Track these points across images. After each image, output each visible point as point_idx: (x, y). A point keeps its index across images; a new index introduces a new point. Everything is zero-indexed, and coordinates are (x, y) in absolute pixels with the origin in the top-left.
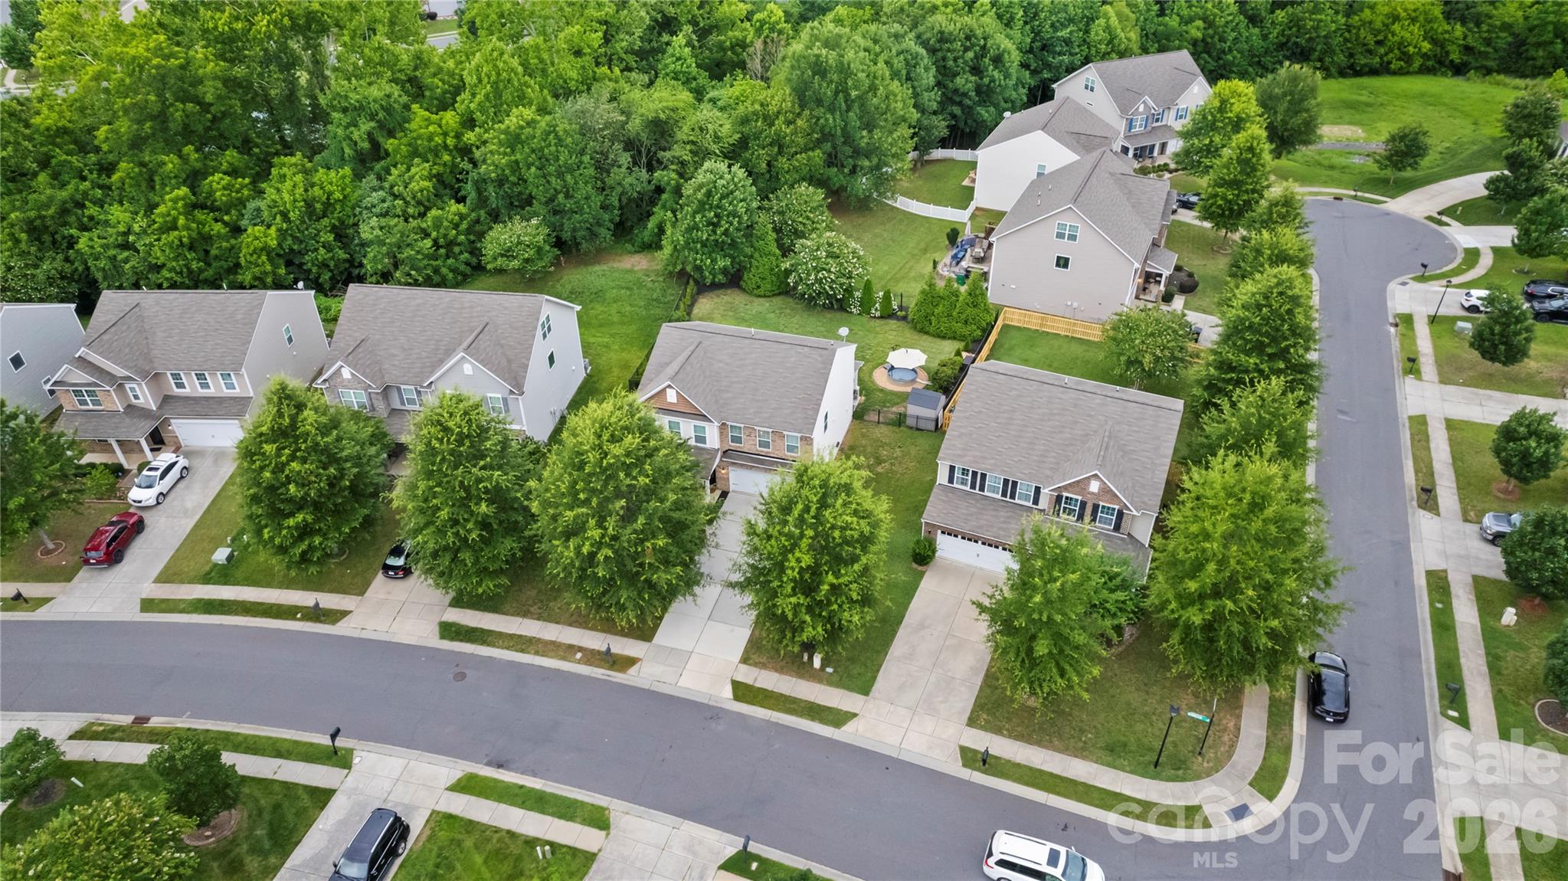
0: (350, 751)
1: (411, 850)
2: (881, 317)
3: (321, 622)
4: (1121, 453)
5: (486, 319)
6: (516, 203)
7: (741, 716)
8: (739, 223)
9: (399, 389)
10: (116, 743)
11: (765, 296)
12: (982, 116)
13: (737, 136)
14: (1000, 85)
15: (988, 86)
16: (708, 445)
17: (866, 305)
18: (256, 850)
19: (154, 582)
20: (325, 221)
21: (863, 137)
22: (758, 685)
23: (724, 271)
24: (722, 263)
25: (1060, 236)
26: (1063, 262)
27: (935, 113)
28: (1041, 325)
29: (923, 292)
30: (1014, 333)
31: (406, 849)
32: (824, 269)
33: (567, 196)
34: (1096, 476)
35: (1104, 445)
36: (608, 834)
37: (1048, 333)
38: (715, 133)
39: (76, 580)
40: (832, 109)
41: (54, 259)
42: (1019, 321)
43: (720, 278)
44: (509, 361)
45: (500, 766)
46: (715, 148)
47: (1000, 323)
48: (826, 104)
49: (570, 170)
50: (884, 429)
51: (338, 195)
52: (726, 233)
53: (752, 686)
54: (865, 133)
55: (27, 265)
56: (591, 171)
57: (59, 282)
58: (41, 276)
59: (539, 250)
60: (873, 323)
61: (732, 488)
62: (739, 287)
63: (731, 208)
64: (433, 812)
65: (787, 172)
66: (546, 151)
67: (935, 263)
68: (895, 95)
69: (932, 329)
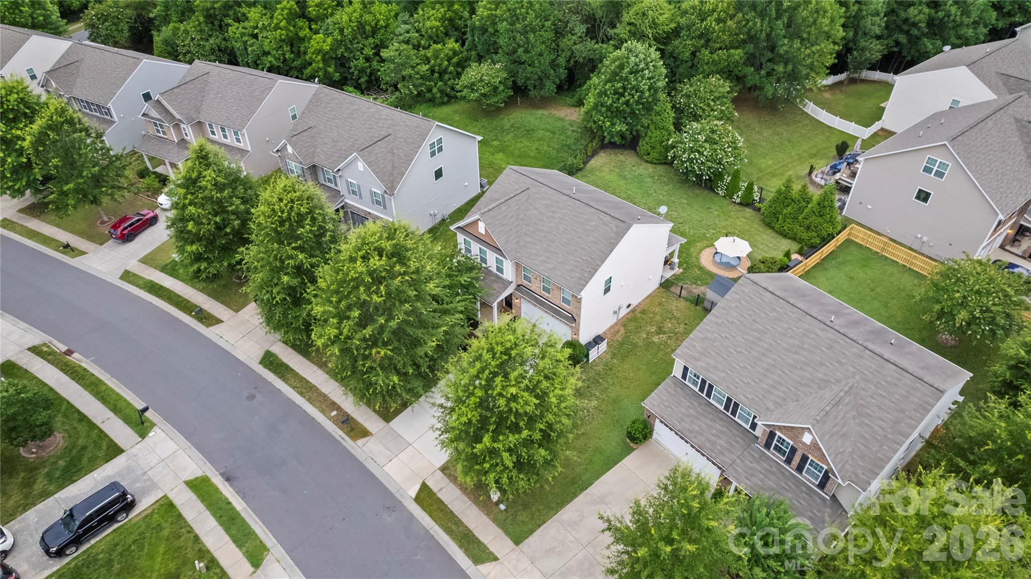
0: (153, 425)
1: (130, 520)
2: (741, 204)
3: (202, 323)
4: (854, 413)
5: (391, 131)
6: (493, 51)
7: (411, 517)
8: (640, 97)
9: (323, 169)
10: (45, 362)
11: (651, 163)
12: (926, 47)
13: (673, 25)
14: (954, 21)
15: (941, 20)
16: (504, 276)
17: (731, 190)
18: (49, 477)
19: (139, 261)
20: (371, 40)
21: (784, 44)
22: (439, 495)
23: (622, 136)
24: (620, 127)
25: (927, 170)
26: (923, 196)
27: (878, 37)
28: (883, 249)
29: (779, 192)
30: (853, 249)
31: (123, 520)
32: (699, 152)
33: (527, 51)
34: (809, 429)
35: (837, 399)
36: (254, 572)
37: (887, 258)
38: (654, 20)
39: (105, 245)
40: (762, 15)
41: (218, 37)
42: (863, 239)
43: (617, 139)
44: (394, 167)
45: (228, 479)
46: (649, 32)
47: (842, 237)
48: (759, 9)
49: (534, 31)
50: (682, 304)
51: (382, 23)
52: (627, 103)
53: (435, 494)
54: (786, 41)
55: (202, 39)
56: (551, 35)
57: (217, 52)
58: (208, 45)
59: (496, 88)
60: (731, 207)
61: (523, 315)
62: (635, 150)
63: (635, 83)
64: (165, 495)
65: (707, 64)
66: (518, 11)
67: (812, 169)
68: (825, 12)
69: (777, 226)
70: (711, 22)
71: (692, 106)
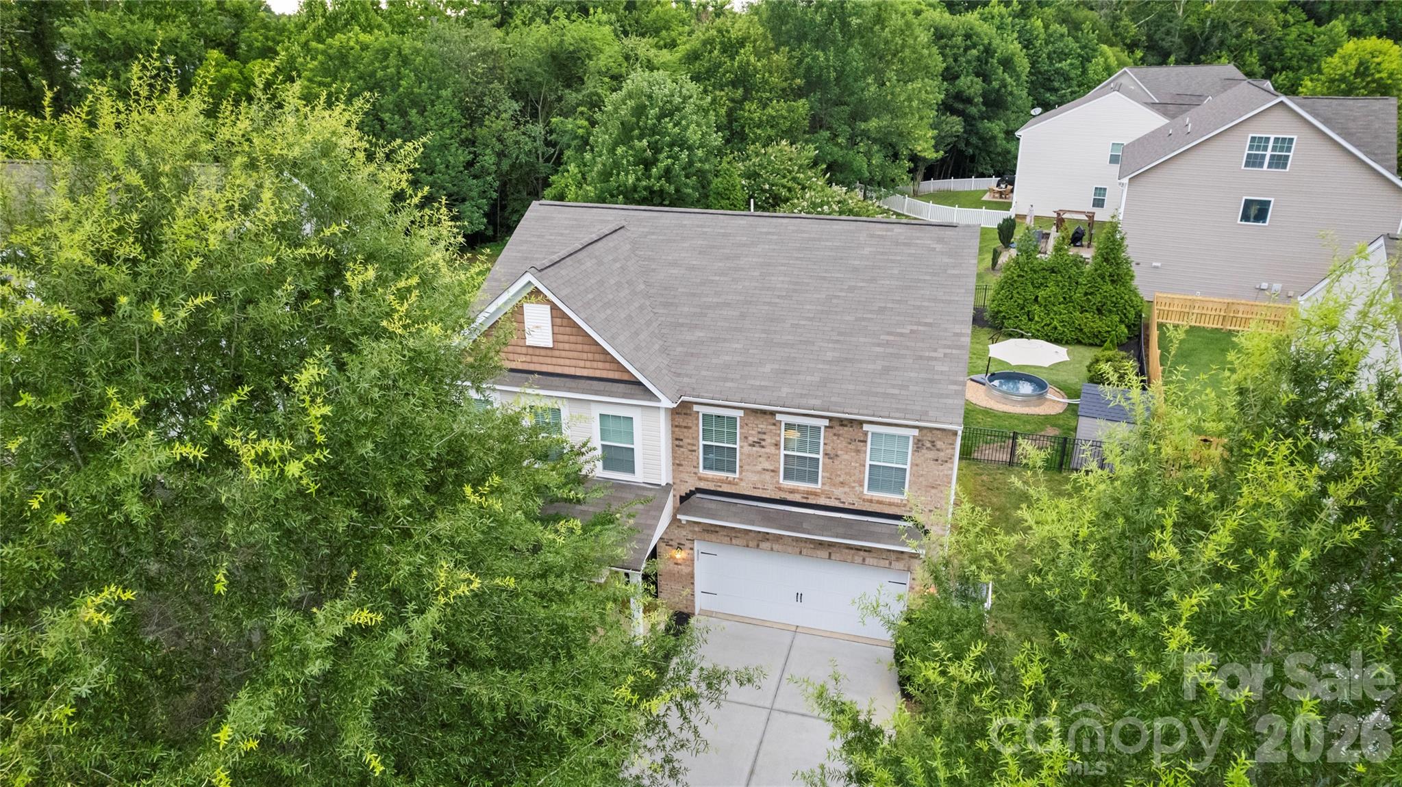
21: (868, 86)
25: (1254, 161)
26: (1256, 211)
28: (1226, 320)
48: (813, 38)
65: (757, 126)
69: (1033, 328)
70: (746, 54)
71: (767, 187)
